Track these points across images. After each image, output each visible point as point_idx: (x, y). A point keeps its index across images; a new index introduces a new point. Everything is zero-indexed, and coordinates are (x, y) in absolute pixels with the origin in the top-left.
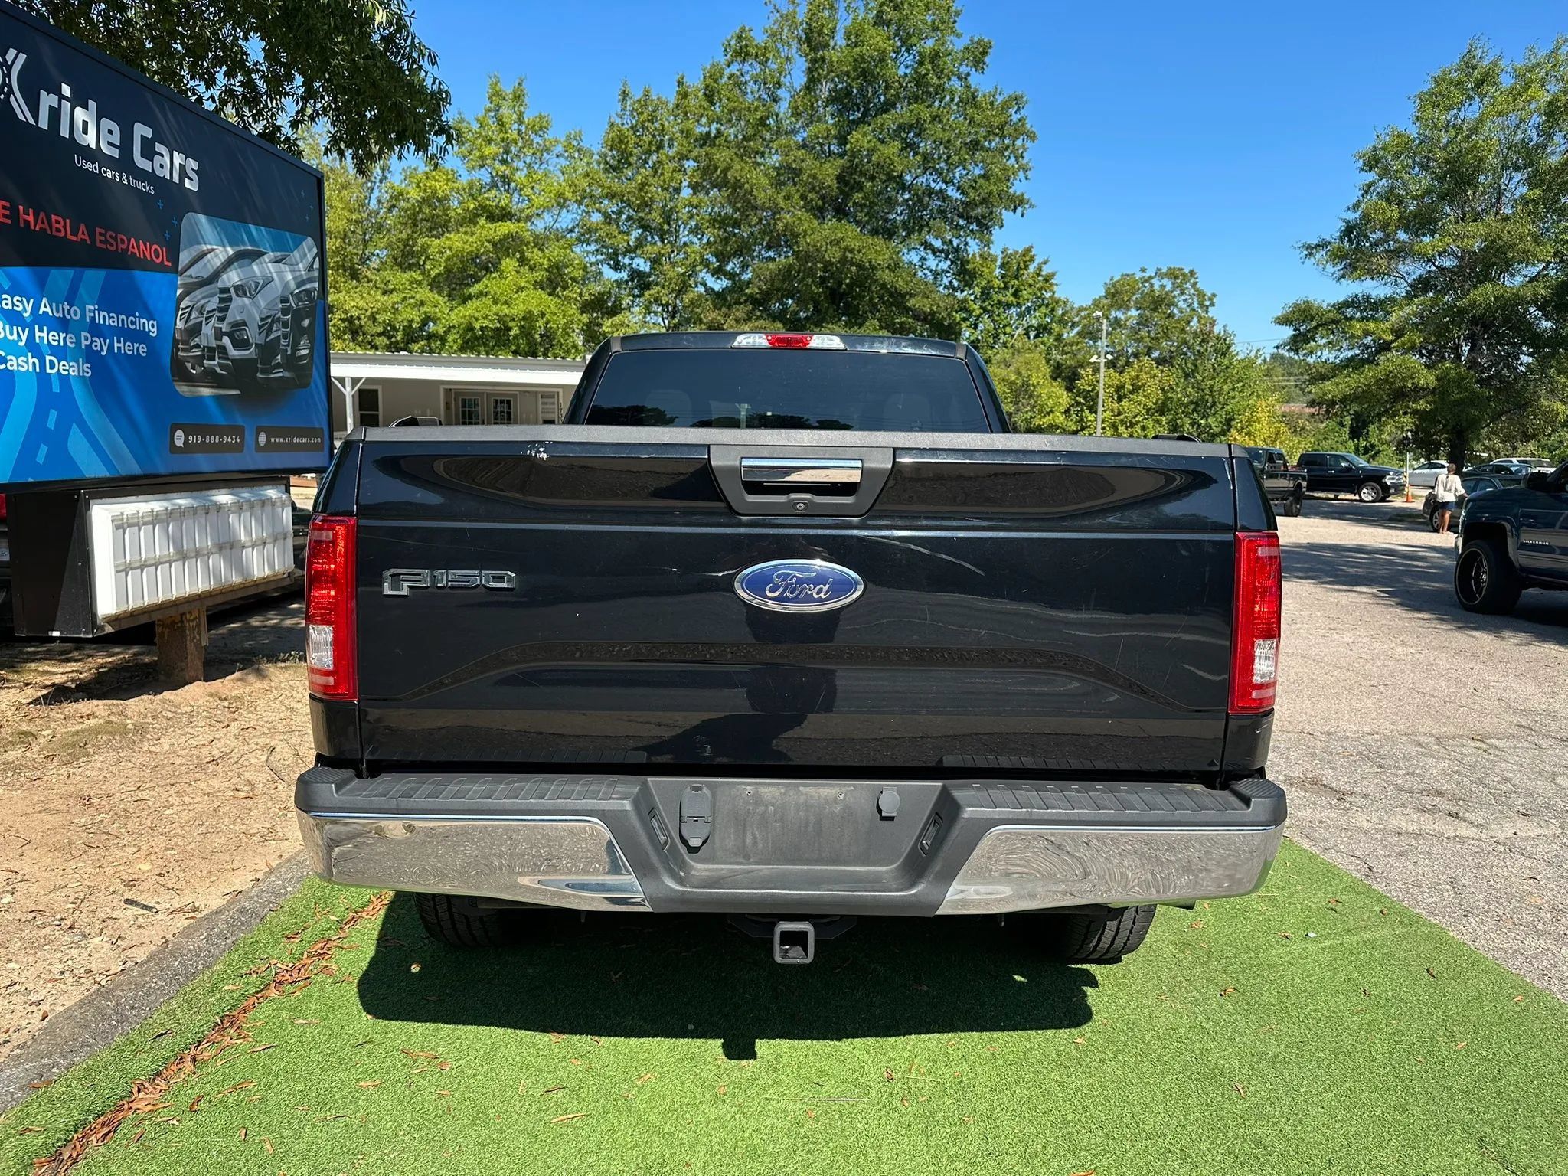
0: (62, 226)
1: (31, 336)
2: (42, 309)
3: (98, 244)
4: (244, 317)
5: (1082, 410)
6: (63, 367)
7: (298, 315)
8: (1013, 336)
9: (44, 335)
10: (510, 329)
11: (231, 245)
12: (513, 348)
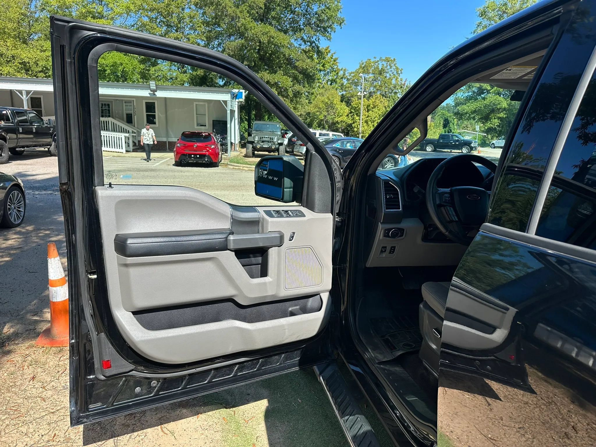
5: (353, 115)
8: (322, 83)
10: (106, 71)
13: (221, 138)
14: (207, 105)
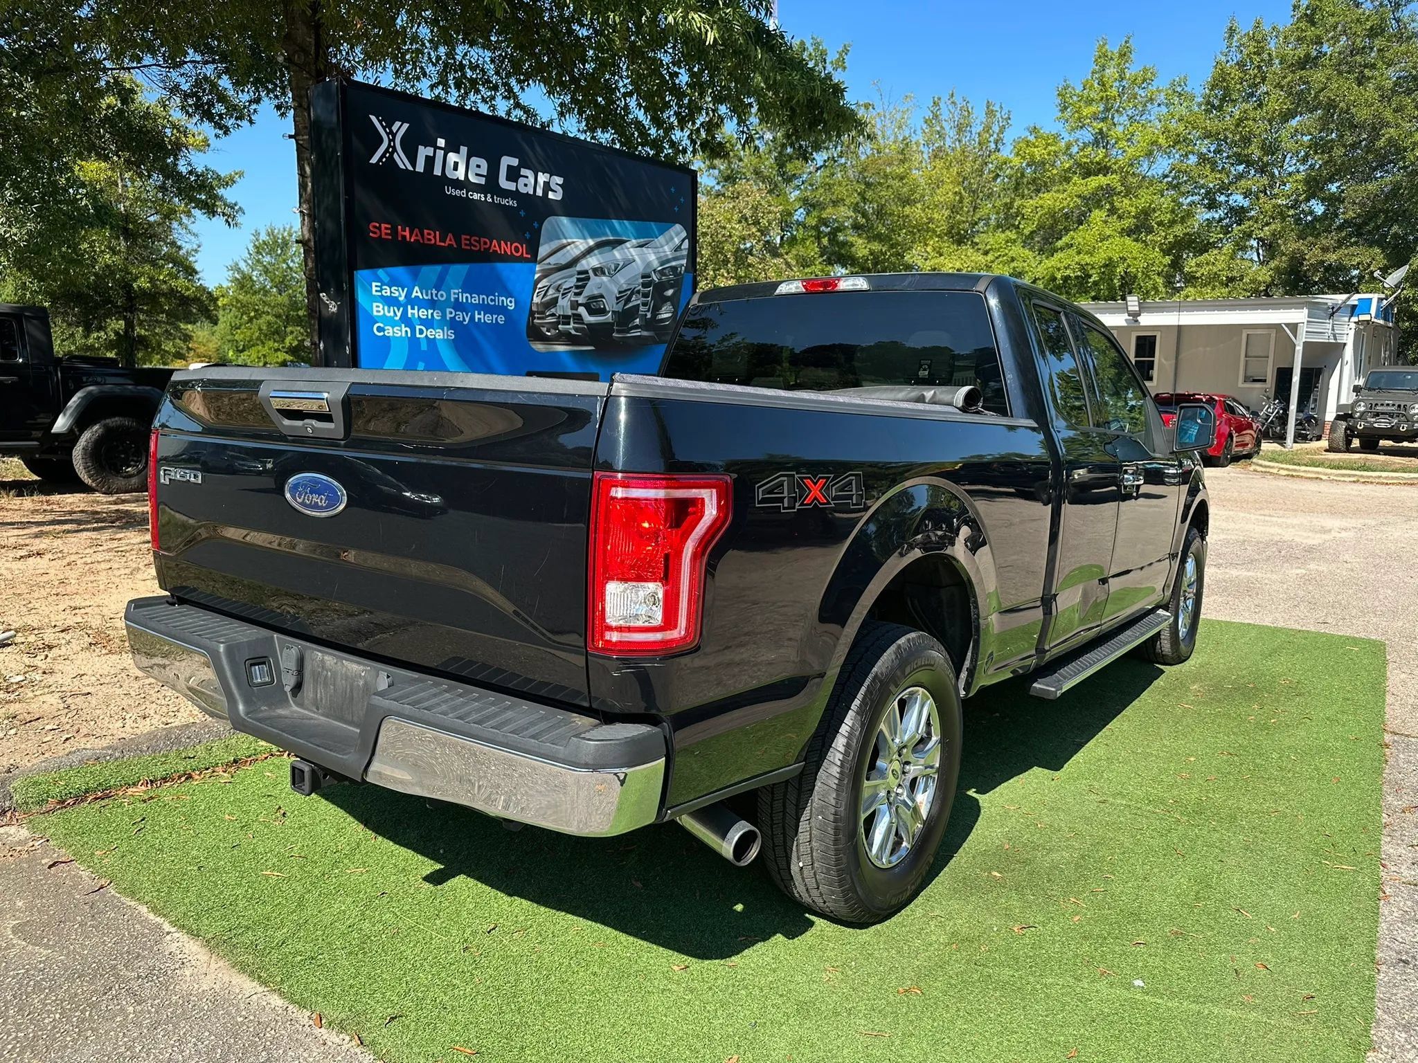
0: (433, 237)
1: (405, 313)
2: (414, 294)
3: (463, 247)
4: (601, 291)
6: (430, 333)
7: (660, 287)
9: (416, 311)
10: (1090, 276)
11: (592, 237)
12: (1093, 294)
13: (1281, 409)
14: (1273, 335)
